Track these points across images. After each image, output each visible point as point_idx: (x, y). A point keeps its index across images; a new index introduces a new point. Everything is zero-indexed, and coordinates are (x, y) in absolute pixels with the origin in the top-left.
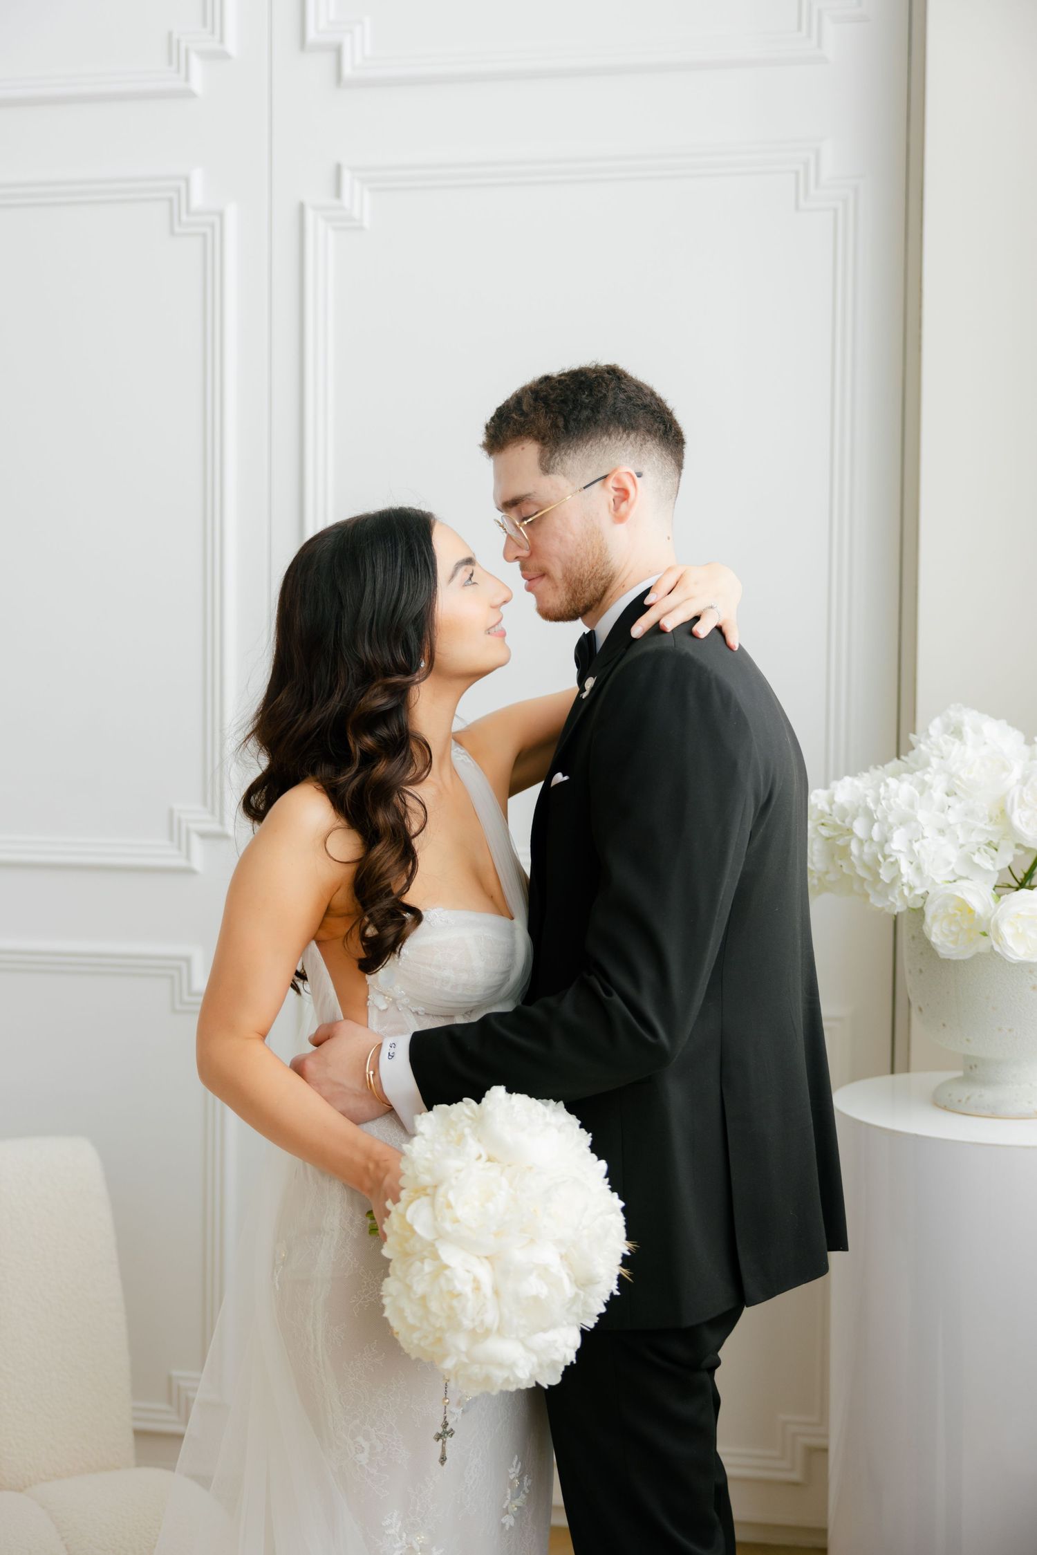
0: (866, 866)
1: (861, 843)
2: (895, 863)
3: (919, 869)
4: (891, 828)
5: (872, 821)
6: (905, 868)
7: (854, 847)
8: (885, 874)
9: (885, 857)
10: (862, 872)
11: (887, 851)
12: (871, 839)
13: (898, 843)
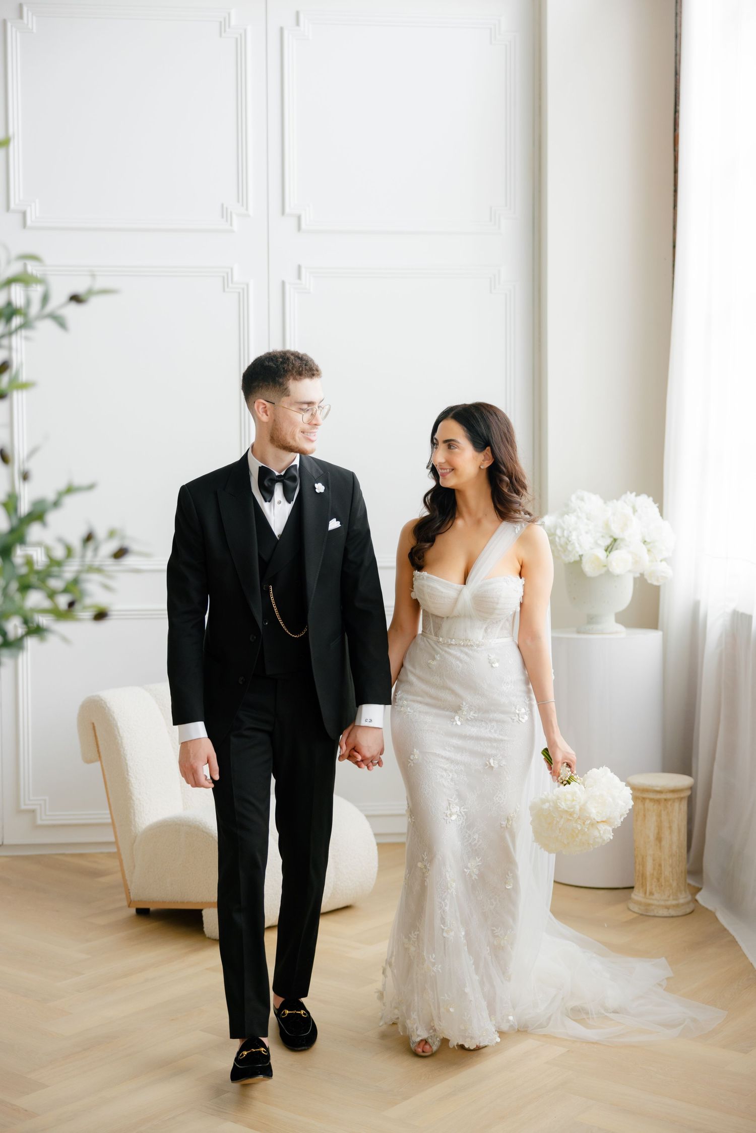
0: (561, 546)
1: (560, 538)
2: (573, 544)
3: (581, 546)
4: (570, 532)
5: (563, 530)
6: (577, 545)
7: (557, 539)
8: (569, 548)
9: (570, 541)
10: (559, 548)
11: (570, 539)
12: (563, 536)
13: (574, 537)
